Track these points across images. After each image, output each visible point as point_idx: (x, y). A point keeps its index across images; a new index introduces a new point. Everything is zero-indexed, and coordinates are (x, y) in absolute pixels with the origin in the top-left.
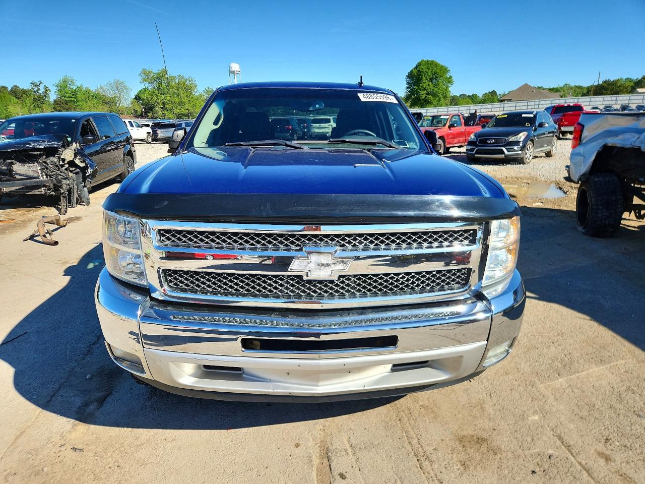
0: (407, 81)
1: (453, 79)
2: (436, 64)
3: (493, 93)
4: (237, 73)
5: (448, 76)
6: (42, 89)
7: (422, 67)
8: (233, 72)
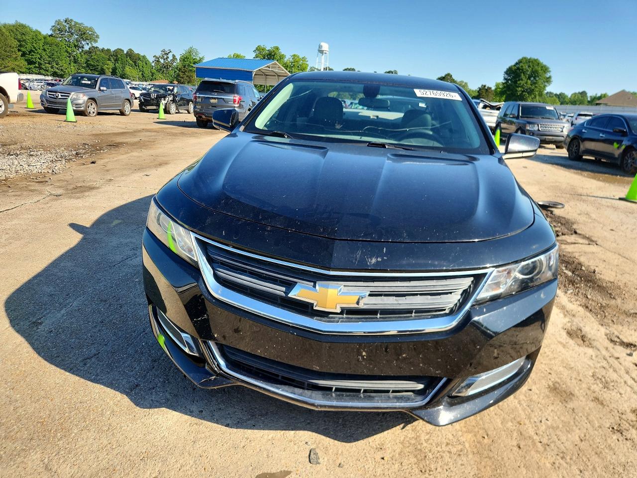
0: (504, 77)
1: (553, 79)
2: (538, 64)
3: (583, 94)
4: (325, 53)
5: (548, 76)
6: (171, 57)
7: (521, 64)
8: (321, 52)
